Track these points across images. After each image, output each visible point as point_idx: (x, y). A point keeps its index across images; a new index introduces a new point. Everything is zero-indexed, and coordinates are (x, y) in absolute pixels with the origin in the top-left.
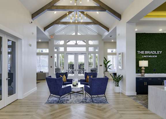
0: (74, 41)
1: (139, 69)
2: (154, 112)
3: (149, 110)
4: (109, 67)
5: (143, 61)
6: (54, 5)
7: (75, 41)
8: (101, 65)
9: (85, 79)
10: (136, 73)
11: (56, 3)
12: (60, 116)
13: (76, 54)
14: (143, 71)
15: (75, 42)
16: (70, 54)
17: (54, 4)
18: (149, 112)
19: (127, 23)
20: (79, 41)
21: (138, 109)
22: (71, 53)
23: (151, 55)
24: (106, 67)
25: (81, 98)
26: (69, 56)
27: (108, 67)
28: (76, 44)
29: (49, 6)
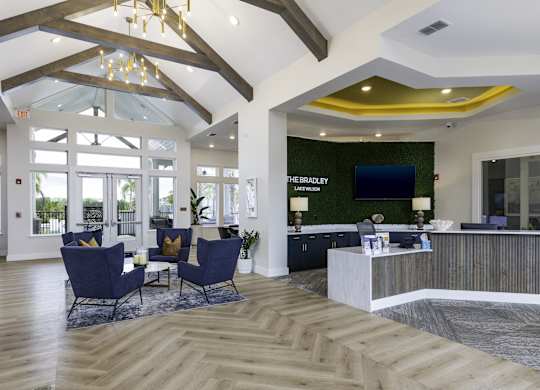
0: (87, 135)
1: (291, 218)
2: (340, 301)
3: (330, 300)
4: (201, 213)
5: (299, 199)
6: (67, 18)
7: (93, 135)
8: (183, 209)
9: (157, 247)
10: (289, 225)
11: (76, 14)
12: (150, 350)
13: (109, 176)
14: (299, 221)
15: (91, 138)
16: (88, 173)
17: (69, 14)
18: (330, 303)
19: (271, 110)
20: (107, 136)
21: (309, 301)
22: (92, 173)
23: (311, 185)
24: (195, 213)
25: (170, 296)
26: (84, 179)
27: (198, 212)
28: (96, 143)
29: (49, 18)
